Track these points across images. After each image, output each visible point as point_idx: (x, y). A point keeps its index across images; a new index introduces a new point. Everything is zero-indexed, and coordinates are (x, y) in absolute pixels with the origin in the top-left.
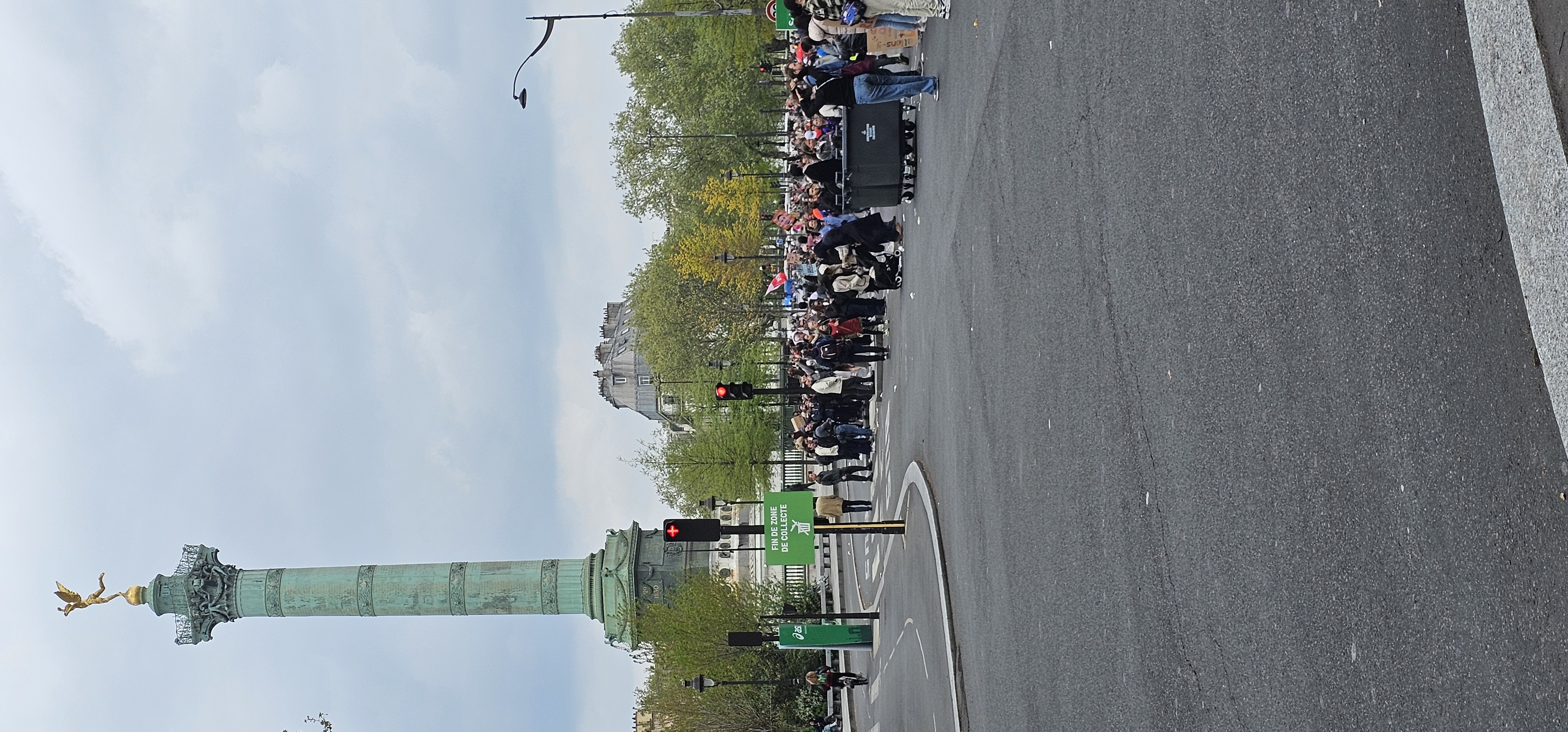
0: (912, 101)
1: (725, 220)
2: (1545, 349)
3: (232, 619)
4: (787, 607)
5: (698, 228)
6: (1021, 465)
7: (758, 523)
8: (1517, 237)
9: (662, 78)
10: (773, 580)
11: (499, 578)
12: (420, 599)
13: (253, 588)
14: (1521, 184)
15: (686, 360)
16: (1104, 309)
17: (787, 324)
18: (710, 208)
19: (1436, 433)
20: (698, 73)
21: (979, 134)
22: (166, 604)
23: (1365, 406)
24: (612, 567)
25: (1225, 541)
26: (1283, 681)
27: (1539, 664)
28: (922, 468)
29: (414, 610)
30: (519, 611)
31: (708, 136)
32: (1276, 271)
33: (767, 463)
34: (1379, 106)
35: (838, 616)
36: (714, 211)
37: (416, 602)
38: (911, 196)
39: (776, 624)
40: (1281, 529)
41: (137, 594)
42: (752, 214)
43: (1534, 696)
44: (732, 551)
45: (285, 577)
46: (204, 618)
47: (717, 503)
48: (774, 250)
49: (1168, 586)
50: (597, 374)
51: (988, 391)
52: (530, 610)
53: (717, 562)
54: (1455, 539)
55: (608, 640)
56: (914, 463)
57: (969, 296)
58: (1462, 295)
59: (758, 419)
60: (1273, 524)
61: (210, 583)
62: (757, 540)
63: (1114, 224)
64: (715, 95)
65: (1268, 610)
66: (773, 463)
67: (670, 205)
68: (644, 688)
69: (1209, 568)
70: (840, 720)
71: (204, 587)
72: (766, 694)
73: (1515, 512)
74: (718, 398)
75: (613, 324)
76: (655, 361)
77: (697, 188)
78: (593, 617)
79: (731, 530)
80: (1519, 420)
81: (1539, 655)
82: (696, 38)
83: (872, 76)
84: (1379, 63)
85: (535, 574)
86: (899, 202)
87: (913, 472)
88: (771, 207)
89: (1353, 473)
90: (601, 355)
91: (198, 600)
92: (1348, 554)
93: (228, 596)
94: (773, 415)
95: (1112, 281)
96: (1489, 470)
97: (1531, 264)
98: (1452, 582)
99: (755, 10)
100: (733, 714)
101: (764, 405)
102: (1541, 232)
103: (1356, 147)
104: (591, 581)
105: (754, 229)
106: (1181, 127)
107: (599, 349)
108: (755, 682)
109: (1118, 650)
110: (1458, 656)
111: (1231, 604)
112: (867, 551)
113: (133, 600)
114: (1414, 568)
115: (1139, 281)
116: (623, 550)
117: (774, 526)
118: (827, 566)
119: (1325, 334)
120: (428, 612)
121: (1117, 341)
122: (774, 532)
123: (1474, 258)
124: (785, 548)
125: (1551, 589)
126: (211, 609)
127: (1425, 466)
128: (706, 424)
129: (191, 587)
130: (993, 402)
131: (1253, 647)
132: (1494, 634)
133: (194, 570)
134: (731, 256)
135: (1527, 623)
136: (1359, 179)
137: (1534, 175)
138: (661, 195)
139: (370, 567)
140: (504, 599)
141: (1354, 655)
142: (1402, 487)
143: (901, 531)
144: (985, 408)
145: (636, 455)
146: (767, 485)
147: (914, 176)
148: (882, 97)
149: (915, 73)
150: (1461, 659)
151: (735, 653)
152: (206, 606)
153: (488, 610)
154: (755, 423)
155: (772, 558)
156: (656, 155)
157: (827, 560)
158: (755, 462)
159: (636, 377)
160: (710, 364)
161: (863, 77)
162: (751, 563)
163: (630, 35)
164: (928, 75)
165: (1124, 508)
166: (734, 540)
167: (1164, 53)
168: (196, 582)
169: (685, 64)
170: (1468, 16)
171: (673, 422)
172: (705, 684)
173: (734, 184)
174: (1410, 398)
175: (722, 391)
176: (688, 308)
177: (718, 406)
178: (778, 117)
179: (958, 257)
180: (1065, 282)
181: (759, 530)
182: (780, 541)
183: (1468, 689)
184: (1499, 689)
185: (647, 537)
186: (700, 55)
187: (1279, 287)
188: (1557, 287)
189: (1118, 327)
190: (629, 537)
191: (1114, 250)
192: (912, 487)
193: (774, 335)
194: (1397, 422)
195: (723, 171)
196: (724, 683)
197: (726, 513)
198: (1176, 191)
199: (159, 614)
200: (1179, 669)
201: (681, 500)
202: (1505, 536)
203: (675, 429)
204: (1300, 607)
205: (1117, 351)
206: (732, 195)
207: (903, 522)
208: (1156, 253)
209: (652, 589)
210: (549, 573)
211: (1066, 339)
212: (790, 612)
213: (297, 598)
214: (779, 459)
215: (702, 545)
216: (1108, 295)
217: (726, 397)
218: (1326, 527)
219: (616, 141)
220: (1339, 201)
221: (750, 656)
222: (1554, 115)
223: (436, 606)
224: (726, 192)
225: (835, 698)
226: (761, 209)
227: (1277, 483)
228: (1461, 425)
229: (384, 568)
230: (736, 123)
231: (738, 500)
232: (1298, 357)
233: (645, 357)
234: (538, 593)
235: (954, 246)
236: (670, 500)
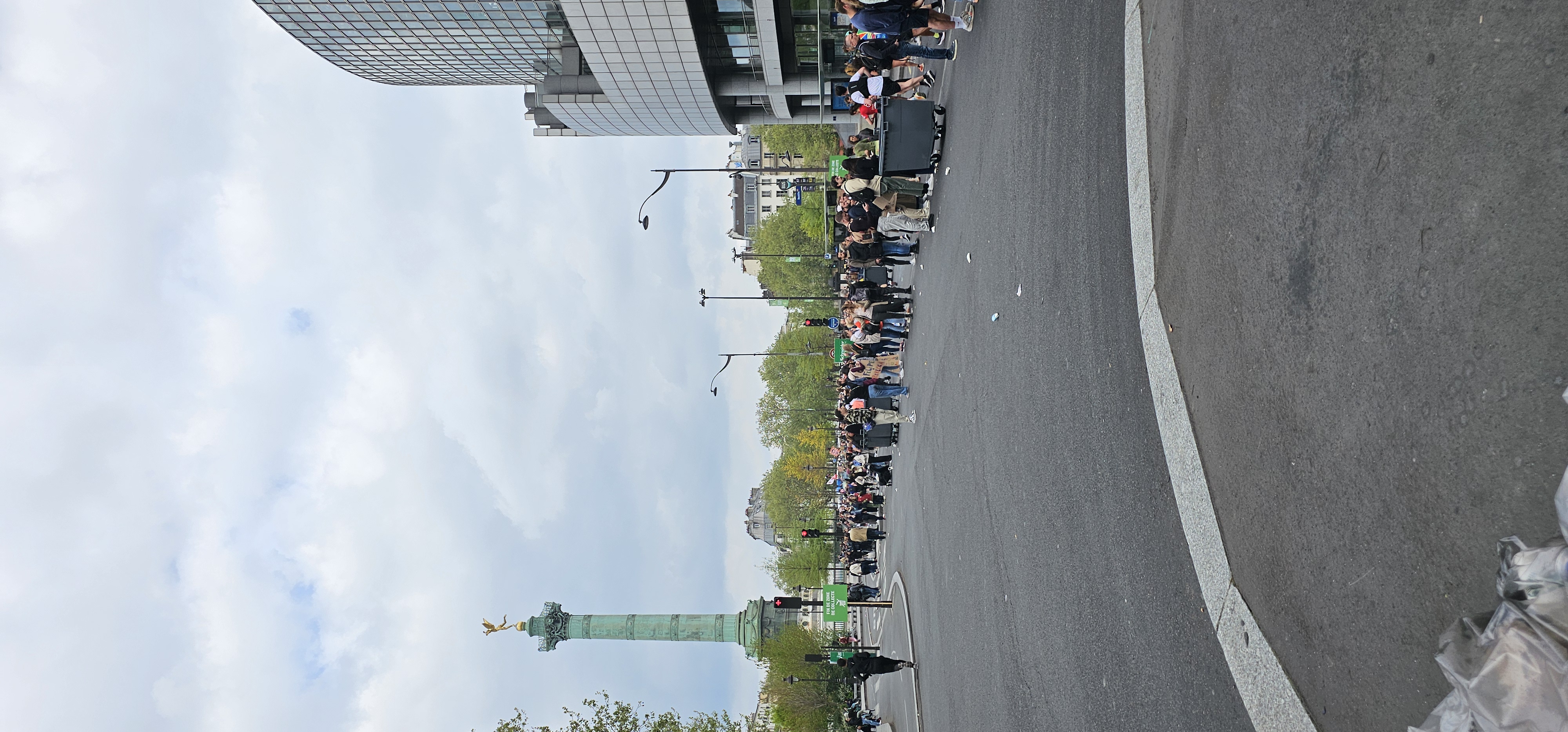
0: (897, 398)
1: (809, 449)
2: (1190, 537)
3: (566, 640)
4: (834, 643)
5: (796, 453)
6: (946, 577)
7: (822, 600)
8: (1175, 482)
9: (781, 382)
10: (828, 628)
11: (695, 622)
12: (657, 632)
13: (577, 625)
14: (1176, 456)
15: (789, 516)
16: (985, 502)
17: (838, 501)
18: (802, 444)
19: (1141, 574)
20: (798, 381)
21: (927, 415)
22: (535, 631)
23: (1108, 559)
24: (750, 619)
25: (1043, 622)
26: (1071, 695)
27: (1194, 695)
28: (900, 575)
29: (653, 638)
30: (704, 640)
31: (802, 410)
32: (1065, 490)
33: (827, 569)
34: (1111, 414)
35: (860, 648)
36: (803, 445)
37: (654, 634)
38: (896, 442)
39: (829, 651)
40: (1069, 618)
41: (521, 626)
42: (822, 447)
43: (1191, 711)
44: (808, 613)
45: (592, 619)
46: (553, 638)
47: (802, 588)
48: (832, 465)
49: (1016, 643)
50: (746, 522)
51: (931, 539)
52: (709, 640)
53: (801, 618)
54: (1152, 628)
55: (747, 656)
56: (897, 572)
57: (923, 492)
58: (1152, 507)
59: (822, 547)
60: (1065, 615)
61: (556, 621)
62: (820, 608)
63: (989, 461)
64: (806, 392)
65: (1063, 658)
66: (830, 569)
67: (783, 442)
68: (764, 680)
69: (1035, 635)
70: (860, 701)
71: (553, 623)
72: (824, 686)
73: (1180, 617)
74: (803, 537)
75: (754, 498)
76: (773, 517)
77: (797, 434)
78: (740, 644)
79: (807, 603)
80: (1180, 571)
81: (1193, 690)
82: (797, 365)
83: (877, 385)
84: (1110, 393)
85: (712, 621)
86: (890, 445)
87: (896, 577)
88: (831, 444)
89: (1102, 591)
90: (748, 513)
91: (550, 629)
92: (1101, 632)
93: (564, 628)
94: (830, 545)
95: (989, 489)
96: (1166, 595)
97: (1182, 495)
98: (1150, 650)
99: (825, 353)
100: (807, 696)
101: (826, 540)
102: (1186, 480)
103: (1101, 433)
104: (739, 625)
105: (823, 455)
106: (1019, 418)
107: (747, 510)
108: (818, 680)
109: (992, 674)
110: (1154, 688)
111: (1046, 654)
112: (874, 615)
113: (519, 628)
114: (1132, 642)
115: (1001, 490)
116: (755, 610)
117: (828, 602)
118: (855, 622)
119: (1088, 522)
120: (660, 639)
121: (991, 519)
122: (828, 605)
123: (1157, 489)
124: (833, 613)
125: (1198, 656)
126: (556, 634)
127: (1137, 590)
128: (797, 548)
129: (547, 623)
130: (934, 545)
131: (1057, 676)
132: (1171, 678)
133: (549, 614)
134: (811, 467)
135: (1187, 673)
136: (1102, 448)
137: (1182, 452)
138: (779, 437)
139: (633, 615)
140: (697, 633)
141: (1104, 684)
142: (1126, 601)
143: (890, 606)
144: (930, 547)
145: (763, 564)
146: (826, 580)
147: (897, 433)
148: (882, 395)
149: (898, 385)
150: (1156, 690)
151: (809, 665)
152: (554, 633)
153: (689, 639)
154: (821, 549)
155: (827, 619)
156: (777, 418)
157: (855, 619)
158: (821, 569)
159: (765, 525)
160: (800, 519)
161: (873, 386)
162: (818, 619)
163: (766, 363)
164: (904, 386)
165: (995, 602)
166: (810, 608)
167: (1012, 382)
168: (550, 621)
169: (792, 377)
170: (1149, 374)
171: (782, 547)
172: (794, 680)
173: (813, 433)
174: (1128, 556)
175: (804, 533)
176: (790, 492)
177: (804, 540)
178: (835, 402)
179: (918, 473)
180: (967, 488)
181: (821, 603)
182: (831, 610)
183: (1160, 705)
184: (1175, 706)
185: (767, 604)
186: (799, 373)
187: (1066, 498)
188: (1195, 508)
189: (991, 512)
190: (758, 603)
191: (990, 475)
192: (895, 583)
193: (832, 505)
194: (1122, 568)
195: (809, 427)
196: (803, 680)
197: (806, 594)
198: (1018, 448)
199: (531, 635)
200: (1021, 686)
201: (784, 586)
202: (1175, 628)
203: (782, 550)
204: (1078, 657)
205: (992, 524)
206: (812, 438)
207: (891, 602)
208: (1009, 478)
209: (769, 631)
210: (719, 621)
211: (967, 516)
212: (835, 644)
213: (598, 629)
214: (833, 567)
215: (794, 610)
216: (987, 496)
217: (807, 536)
218: (1090, 618)
219: (759, 412)
220: (1093, 458)
221: (816, 667)
222: (1190, 424)
223: (664, 636)
224: (810, 437)
225: (858, 690)
226: (826, 446)
227: (1066, 594)
228: (1153, 571)
229: (640, 616)
230: (816, 404)
231: (812, 587)
232: (1076, 532)
233: (769, 514)
234: (714, 631)
235: (916, 467)
236: (779, 586)
